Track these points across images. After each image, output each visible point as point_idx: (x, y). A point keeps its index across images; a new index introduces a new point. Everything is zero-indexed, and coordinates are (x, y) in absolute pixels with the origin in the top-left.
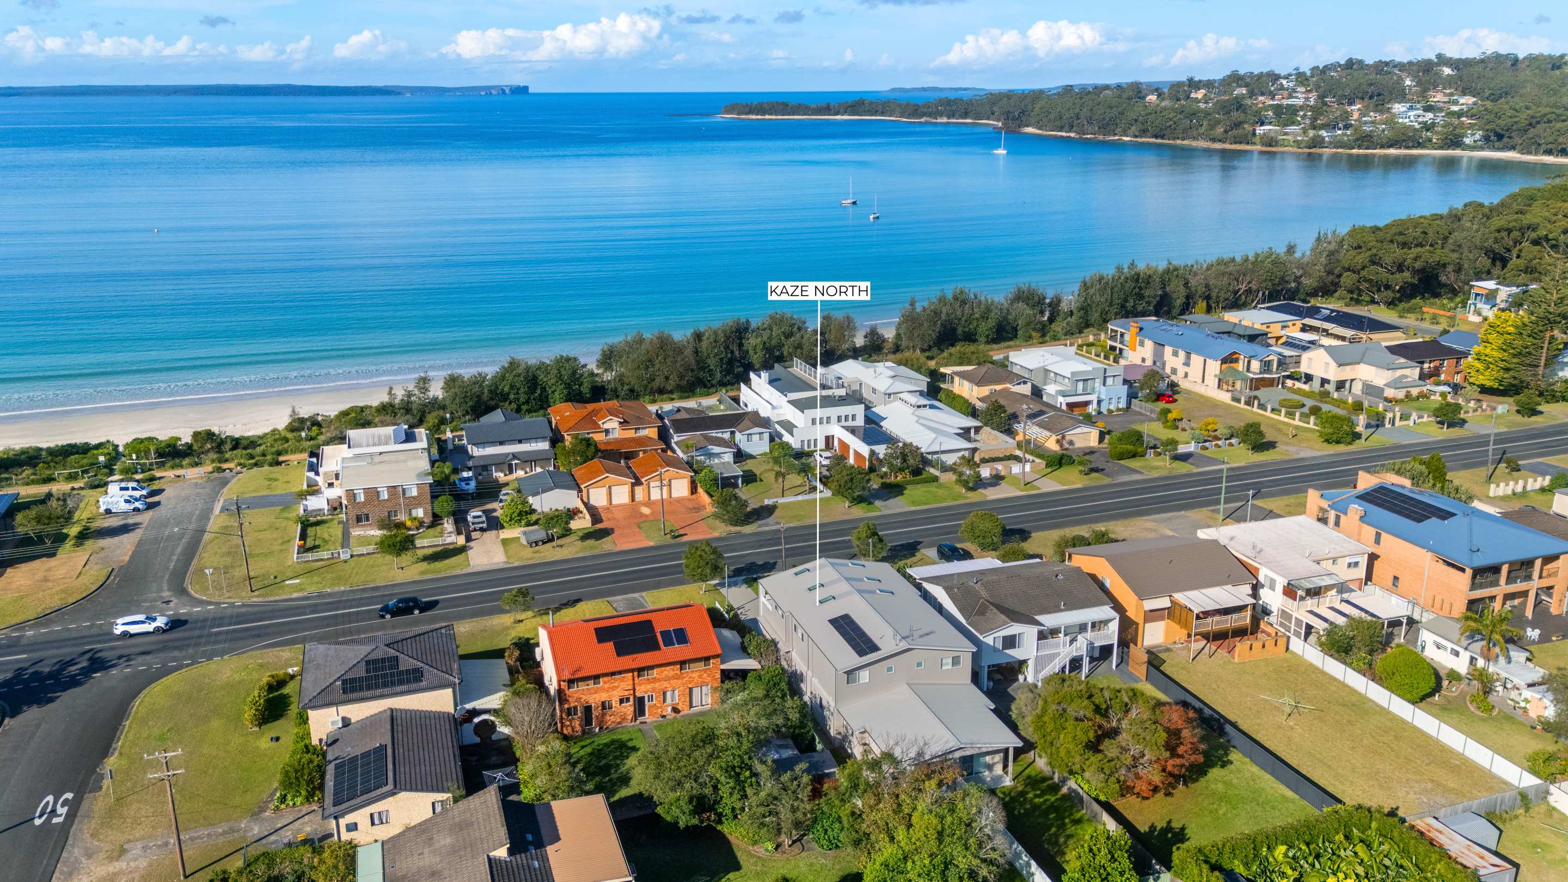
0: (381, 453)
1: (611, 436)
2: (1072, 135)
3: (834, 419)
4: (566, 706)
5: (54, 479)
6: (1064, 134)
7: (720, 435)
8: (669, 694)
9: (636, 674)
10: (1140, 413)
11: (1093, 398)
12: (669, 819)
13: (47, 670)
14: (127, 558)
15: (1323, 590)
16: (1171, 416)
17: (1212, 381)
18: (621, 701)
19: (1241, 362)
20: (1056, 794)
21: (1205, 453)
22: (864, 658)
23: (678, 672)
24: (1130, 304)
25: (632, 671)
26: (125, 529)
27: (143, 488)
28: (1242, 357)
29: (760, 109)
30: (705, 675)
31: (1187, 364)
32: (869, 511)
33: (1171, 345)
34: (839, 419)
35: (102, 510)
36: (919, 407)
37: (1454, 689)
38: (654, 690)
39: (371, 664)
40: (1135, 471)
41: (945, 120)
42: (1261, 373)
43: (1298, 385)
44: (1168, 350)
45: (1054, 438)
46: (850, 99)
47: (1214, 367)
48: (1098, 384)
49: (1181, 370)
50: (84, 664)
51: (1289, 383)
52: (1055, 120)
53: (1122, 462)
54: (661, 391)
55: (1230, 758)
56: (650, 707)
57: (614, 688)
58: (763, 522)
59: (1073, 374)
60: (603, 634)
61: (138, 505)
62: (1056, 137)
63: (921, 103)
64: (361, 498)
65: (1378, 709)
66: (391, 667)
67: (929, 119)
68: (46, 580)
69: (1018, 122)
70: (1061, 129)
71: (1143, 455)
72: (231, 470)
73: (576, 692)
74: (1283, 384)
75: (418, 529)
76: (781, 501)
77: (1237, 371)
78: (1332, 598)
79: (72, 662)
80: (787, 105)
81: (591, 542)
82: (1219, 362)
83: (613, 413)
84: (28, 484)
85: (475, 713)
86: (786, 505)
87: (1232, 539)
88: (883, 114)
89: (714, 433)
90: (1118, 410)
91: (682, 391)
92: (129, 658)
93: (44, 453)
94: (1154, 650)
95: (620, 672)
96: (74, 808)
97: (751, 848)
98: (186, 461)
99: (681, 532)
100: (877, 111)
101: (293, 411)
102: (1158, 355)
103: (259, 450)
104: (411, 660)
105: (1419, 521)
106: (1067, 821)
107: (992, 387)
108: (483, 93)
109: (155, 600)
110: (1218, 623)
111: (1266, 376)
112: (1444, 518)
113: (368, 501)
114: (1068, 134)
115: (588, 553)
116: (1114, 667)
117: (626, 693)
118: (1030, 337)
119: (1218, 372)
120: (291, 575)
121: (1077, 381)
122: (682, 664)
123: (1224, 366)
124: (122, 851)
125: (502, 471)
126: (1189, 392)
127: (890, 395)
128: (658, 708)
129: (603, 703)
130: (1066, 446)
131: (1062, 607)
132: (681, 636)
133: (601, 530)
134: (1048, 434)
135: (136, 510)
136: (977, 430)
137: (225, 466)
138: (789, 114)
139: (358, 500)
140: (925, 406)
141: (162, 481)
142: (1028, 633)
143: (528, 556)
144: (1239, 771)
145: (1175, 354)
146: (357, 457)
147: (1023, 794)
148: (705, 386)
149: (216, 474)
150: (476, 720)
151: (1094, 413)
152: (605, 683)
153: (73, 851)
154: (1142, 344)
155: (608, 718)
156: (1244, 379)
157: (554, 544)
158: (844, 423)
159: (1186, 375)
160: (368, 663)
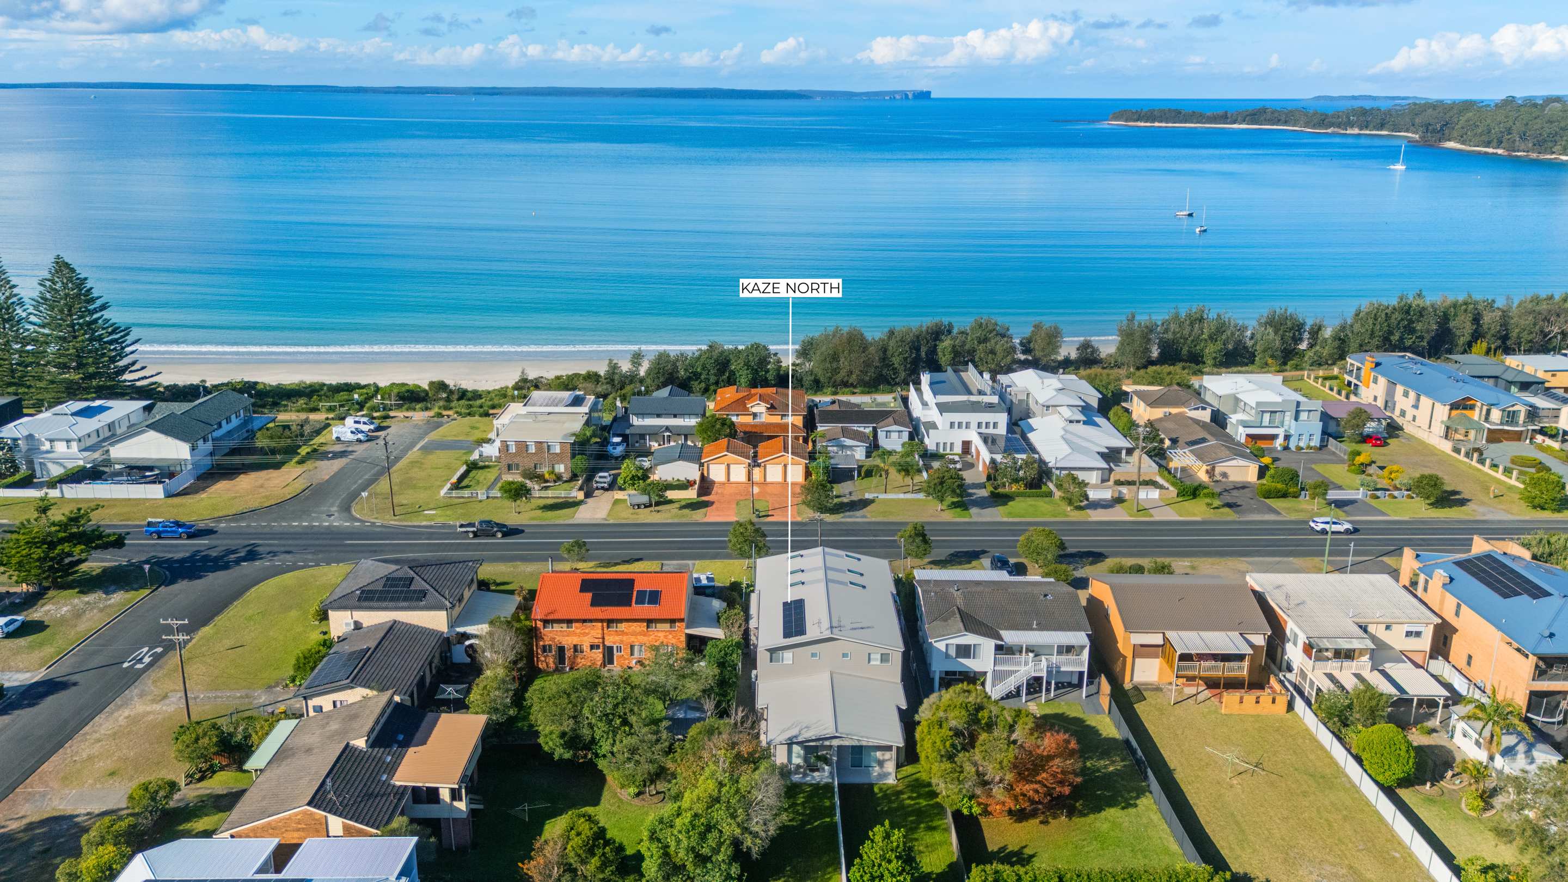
0: (549, 413)
1: (758, 420)
2: (1500, 151)
3: (974, 425)
4: (541, 643)
5: (319, 410)
6: (1490, 150)
7: (862, 429)
8: (636, 648)
9: (605, 624)
10: (1334, 453)
11: (1280, 432)
12: (546, 749)
13: (215, 554)
14: (328, 477)
15: (1357, 654)
16: (1360, 459)
17: (1439, 429)
18: (592, 647)
19: (1477, 410)
20: (932, 799)
21: (1374, 503)
22: (787, 640)
23: (645, 629)
24: (1395, 338)
25: (602, 621)
26: (343, 454)
27: (372, 423)
28: (1479, 404)
29: (1151, 116)
30: (670, 636)
31: (1416, 406)
32: (960, 516)
33: (1403, 384)
34: (979, 425)
35: (334, 437)
36: (1071, 422)
37: (1457, 782)
38: (622, 642)
39: (390, 581)
40: (1276, 512)
41: (1356, 131)
42: (1502, 424)
43: (1549, 442)
44: (1400, 389)
45: (1205, 468)
46: (1250, 108)
47: (1442, 412)
48: (1289, 417)
49: (1410, 412)
50: (242, 554)
51: (1539, 438)
52: (1481, 135)
53: (1267, 501)
54: (845, 384)
55: (1138, 802)
56: (619, 657)
57: (586, 634)
58: (851, 513)
59: (1258, 404)
60: (587, 585)
61: (360, 436)
62: (1479, 153)
63: (1330, 112)
64: (513, 449)
65: (1348, 786)
66: (404, 586)
67: (1336, 130)
68: (262, 486)
69: (1438, 135)
70: (1488, 144)
71: (1296, 496)
72: (448, 416)
73: (550, 632)
74: (1531, 439)
75: (555, 482)
76: (882, 496)
77: (1470, 420)
78: (1363, 665)
79: (234, 552)
80: (1180, 113)
81: (686, 511)
82: (1448, 407)
83: (762, 398)
84: (298, 411)
85: (465, 636)
86: (885, 501)
87: (1278, 587)
88: (1286, 123)
89: (855, 427)
90: (1309, 447)
91: (865, 386)
92: (274, 554)
93: (325, 388)
94: (1141, 687)
95: (591, 621)
96: (157, 658)
97: (619, 790)
98: (419, 406)
99: (770, 513)
100: (1279, 120)
101: (523, 373)
102: (1390, 394)
103: (479, 402)
104: (423, 582)
105: (1506, 596)
106: (922, 826)
107: (1167, 410)
108: (887, 98)
109: (323, 513)
110: (1209, 669)
111: (1506, 428)
112: (1535, 597)
113: (517, 454)
114: (1495, 151)
115: (676, 521)
116: (1084, 696)
117: (596, 641)
118: (1266, 364)
119: (1445, 418)
120: (431, 506)
121: (1263, 412)
122: (649, 622)
123: (1454, 413)
124: (165, 697)
125: (656, 441)
126: (1411, 438)
127: (1048, 407)
128: (625, 659)
129: (575, 646)
130: (1218, 478)
131: (1035, 626)
132: (654, 597)
133: (703, 502)
134: (1201, 463)
135: (359, 441)
136: (1130, 452)
137: (445, 413)
138: (1181, 122)
139: (510, 451)
140: (1078, 422)
141: (393, 420)
142: (987, 645)
143: (626, 516)
144: (1138, 816)
145: (1406, 394)
146: (530, 413)
147: (901, 792)
148: (889, 383)
149: (436, 419)
150: (467, 643)
151: (1279, 448)
152: (577, 628)
153: (134, 691)
154: (1375, 381)
155: (579, 660)
156: (1479, 429)
157: (652, 509)
158: (983, 430)
159: (1414, 419)
160: (388, 579)
